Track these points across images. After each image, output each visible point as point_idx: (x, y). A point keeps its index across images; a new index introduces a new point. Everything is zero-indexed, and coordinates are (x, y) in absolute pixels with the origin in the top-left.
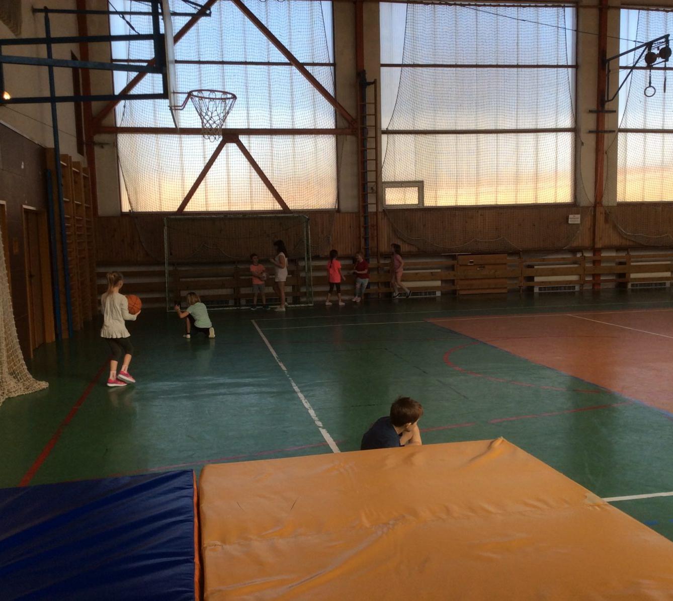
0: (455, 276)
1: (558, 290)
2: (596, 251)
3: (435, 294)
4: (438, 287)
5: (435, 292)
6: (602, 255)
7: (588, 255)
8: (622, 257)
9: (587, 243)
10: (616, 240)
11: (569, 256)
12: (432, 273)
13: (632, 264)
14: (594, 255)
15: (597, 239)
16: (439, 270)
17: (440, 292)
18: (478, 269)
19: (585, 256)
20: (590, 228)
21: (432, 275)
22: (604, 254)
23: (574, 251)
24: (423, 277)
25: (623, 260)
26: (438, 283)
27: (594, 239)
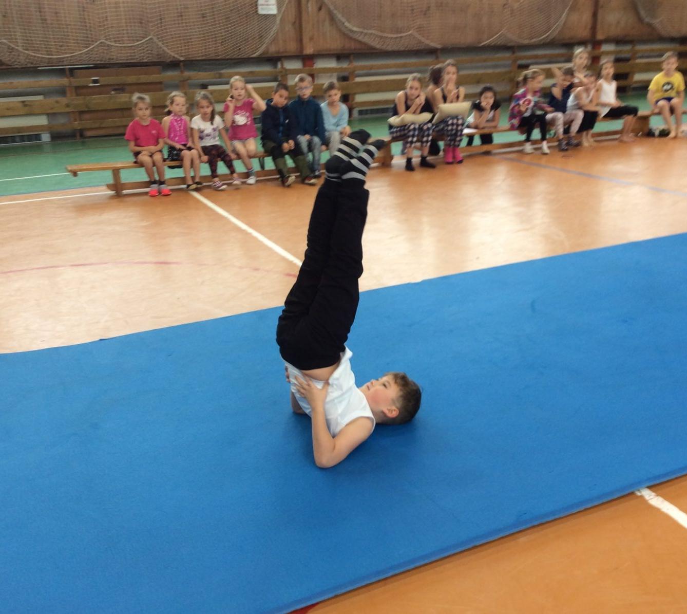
0: (67, 106)
2: (308, 60)
3: (41, 140)
4: (42, 126)
5: (40, 134)
7: (296, 65)
8: (344, 69)
9: (292, 47)
10: (334, 43)
11: (267, 69)
12: (23, 102)
13: (358, 80)
14: (304, 65)
15: (306, 40)
16: (40, 98)
17: (49, 135)
18: (113, 92)
19: (286, 70)
20: (295, 22)
21: (26, 106)
22: (320, 64)
23: (273, 60)
24: (8, 109)
25: (346, 74)
26: (42, 121)
27: (301, 39)
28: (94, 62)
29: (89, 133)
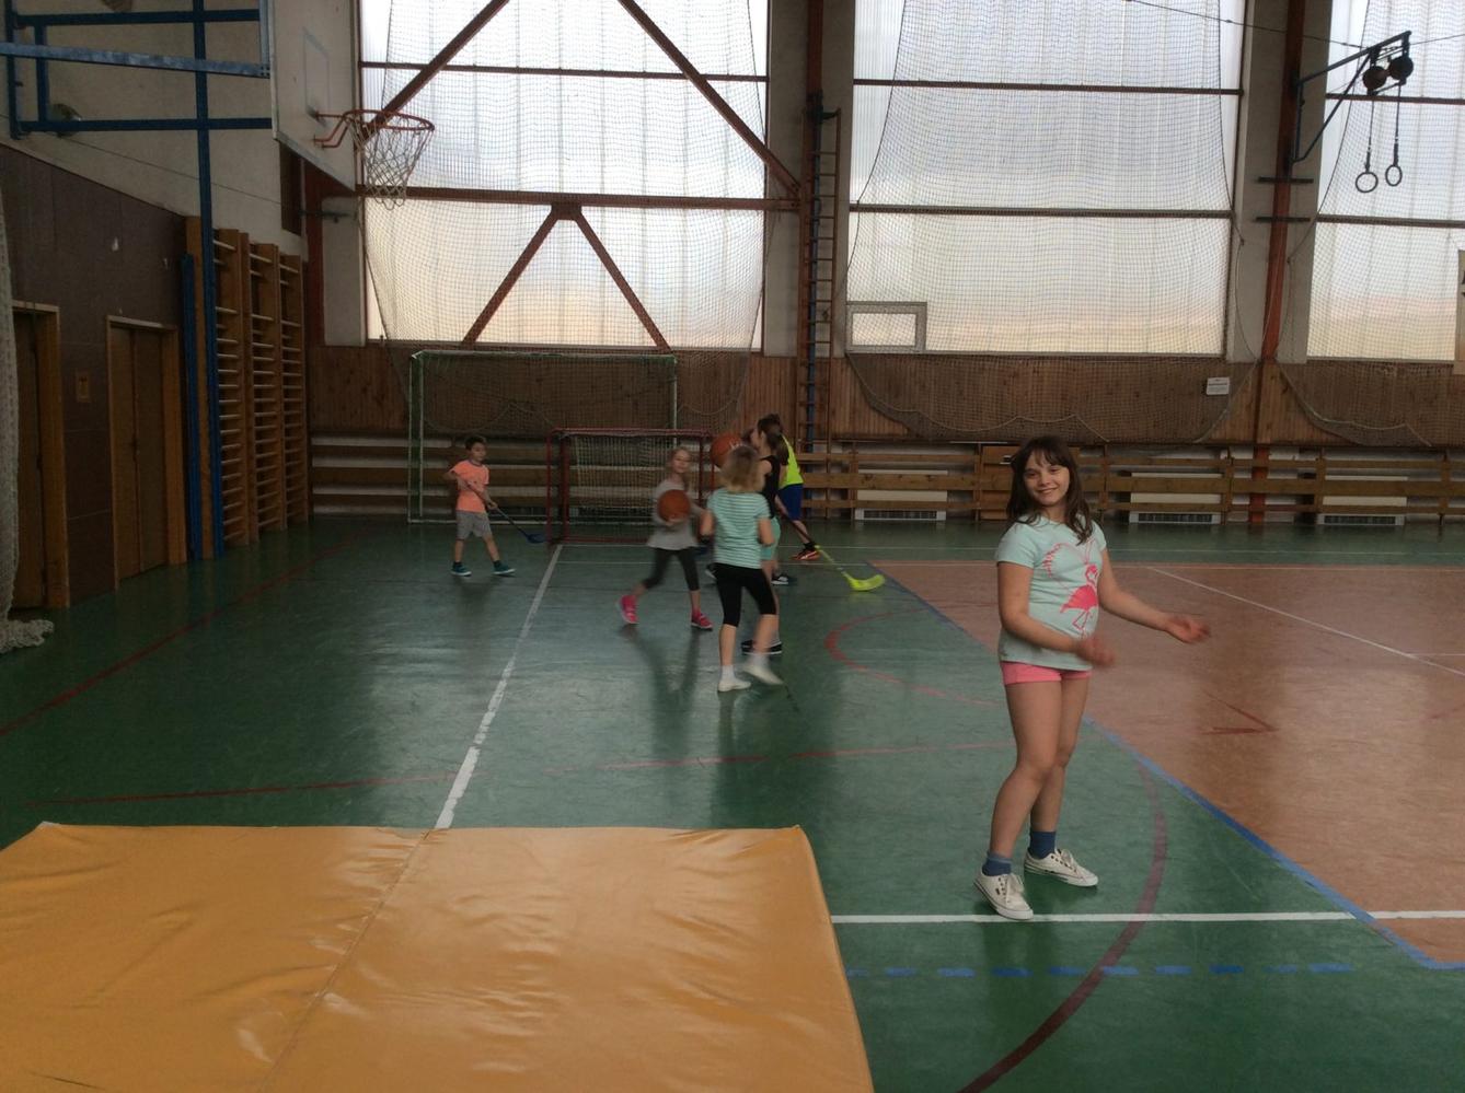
0: (973, 484)
1: (1177, 520)
2: (1259, 449)
3: (936, 516)
4: (941, 502)
5: (936, 512)
6: (1271, 458)
7: (1247, 456)
8: (1309, 464)
9: (1243, 434)
10: (1302, 433)
11: (1207, 457)
12: (929, 476)
13: (1328, 478)
14: (1255, 456)
15: (1262, 427)
16: (946, 472)
17: (944, 513)
19: (1233, 459)
20: (1249, 406)
21: (930, 480)
22: (1274, 456)
23: (1215, 447)
24: (912, 482)
25: (1311, 470)
26: (942, 496)
27: (1256, 426)
29: (986, 516)
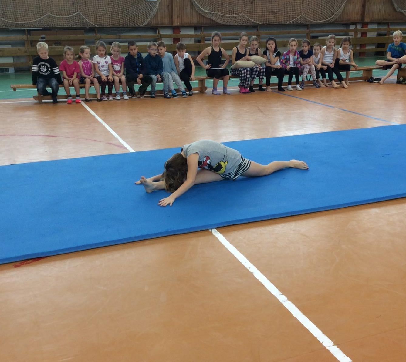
0: (25, 52)
2: (176, 29)
3: (9, 72)
4: (10, 63)
5: (8, 69)
6: (180, 33)
7: (169, 32)
8: (199, 35)
9: (166, 21)
10: (193, 20)
11: (150, 34)
13: (206, 42)
14: (173, 32)
15: (175, 17)
16: (10, 46)
17: (14, 69)
18: (53, 45)
20: (169, 6)
22: (183, 32)
23: (154, 29)
25: (199, 38)
27: (172, 17)
28: (43, 27)
